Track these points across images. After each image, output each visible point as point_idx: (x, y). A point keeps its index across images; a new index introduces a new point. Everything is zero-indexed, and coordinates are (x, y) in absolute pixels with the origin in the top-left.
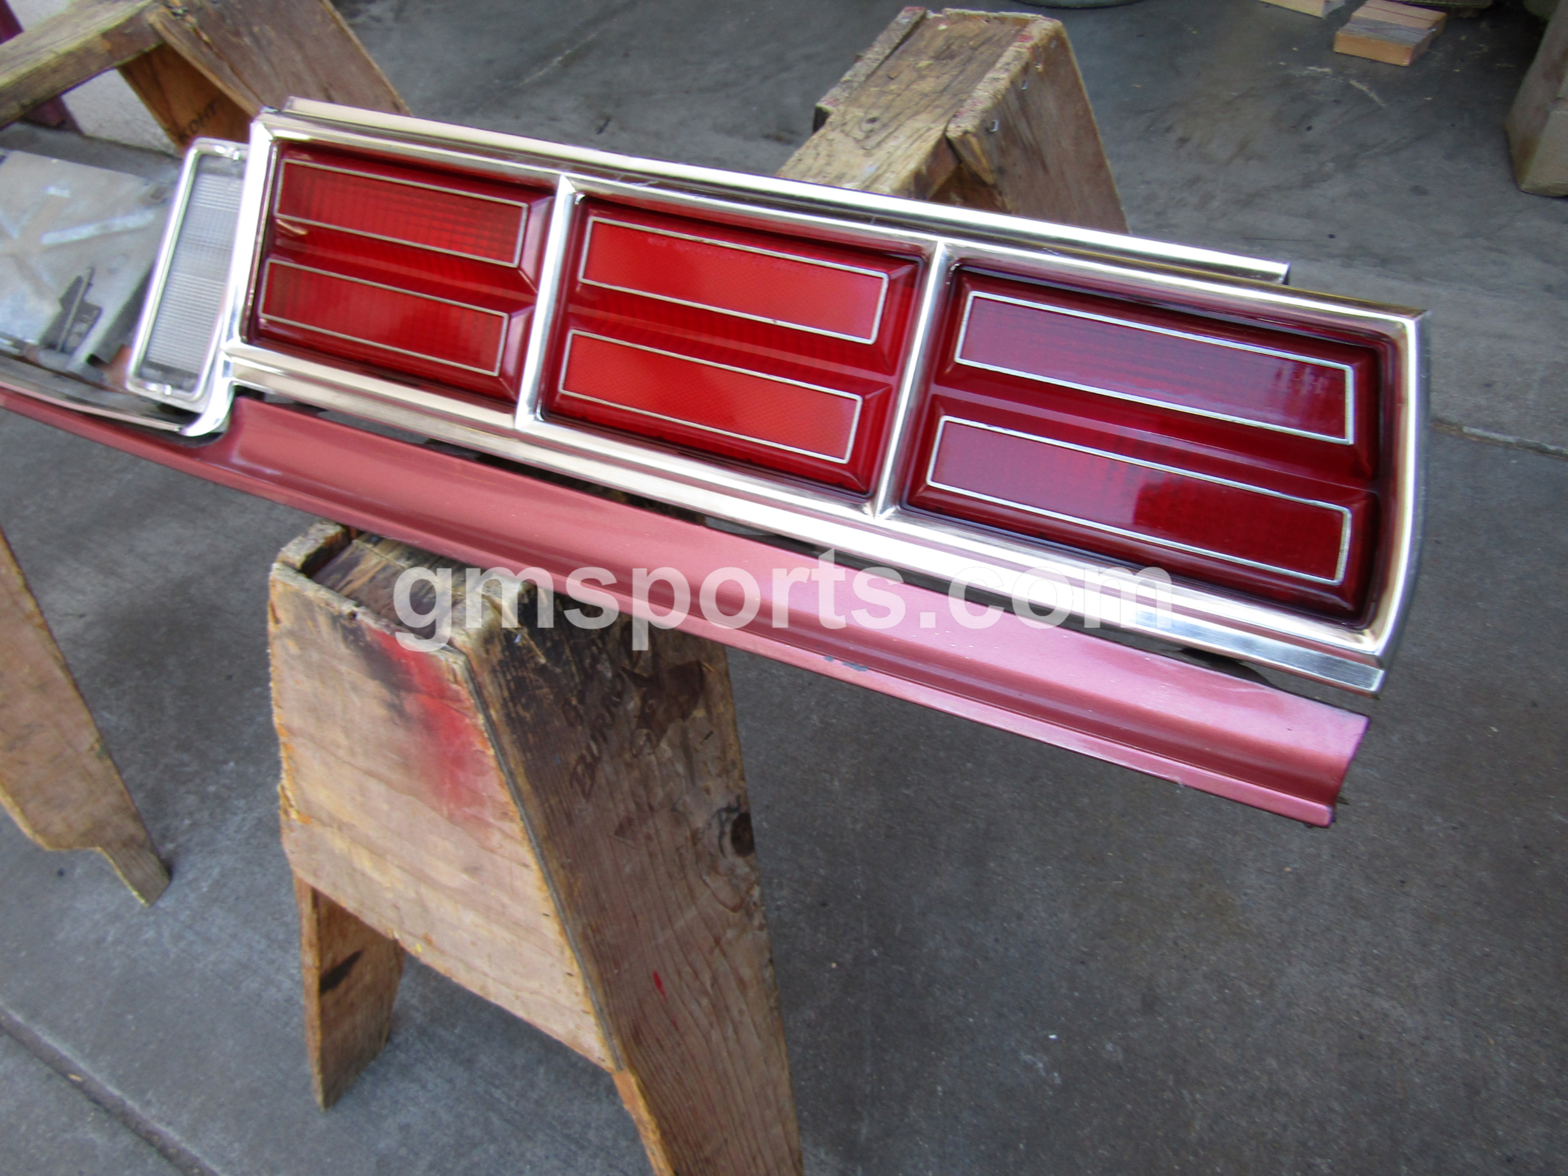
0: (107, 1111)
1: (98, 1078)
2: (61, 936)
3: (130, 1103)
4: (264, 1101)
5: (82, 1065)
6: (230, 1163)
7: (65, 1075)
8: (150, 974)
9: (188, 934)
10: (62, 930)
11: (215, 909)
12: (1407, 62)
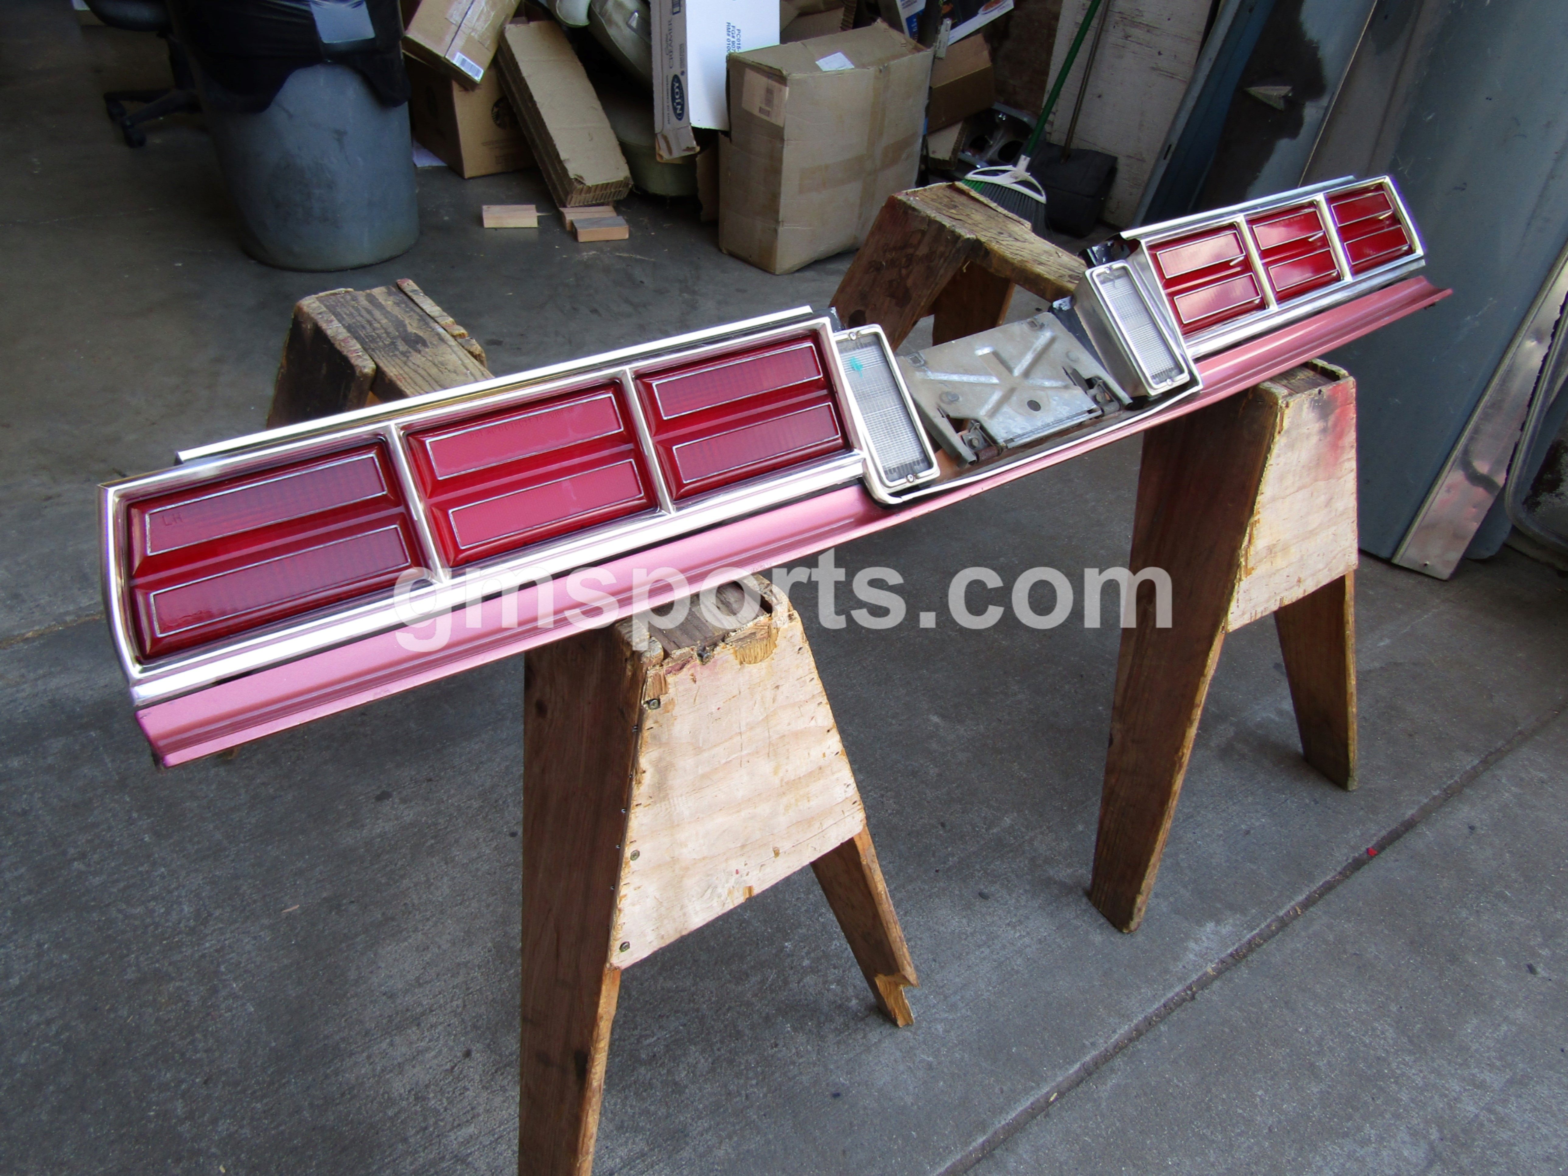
0: (1090, 1074)
1: (1060, 1079)
2: (909, 1100)
3: (1088, 1058)
4: (1115, 969)
5: (1045, 1090)
6: (1154, 997)
7: (1048, 1104)
8: (979, 1031)
9: (953, 999)
10: (902, 1099)
11: (938, 977)
12: (627, 236)
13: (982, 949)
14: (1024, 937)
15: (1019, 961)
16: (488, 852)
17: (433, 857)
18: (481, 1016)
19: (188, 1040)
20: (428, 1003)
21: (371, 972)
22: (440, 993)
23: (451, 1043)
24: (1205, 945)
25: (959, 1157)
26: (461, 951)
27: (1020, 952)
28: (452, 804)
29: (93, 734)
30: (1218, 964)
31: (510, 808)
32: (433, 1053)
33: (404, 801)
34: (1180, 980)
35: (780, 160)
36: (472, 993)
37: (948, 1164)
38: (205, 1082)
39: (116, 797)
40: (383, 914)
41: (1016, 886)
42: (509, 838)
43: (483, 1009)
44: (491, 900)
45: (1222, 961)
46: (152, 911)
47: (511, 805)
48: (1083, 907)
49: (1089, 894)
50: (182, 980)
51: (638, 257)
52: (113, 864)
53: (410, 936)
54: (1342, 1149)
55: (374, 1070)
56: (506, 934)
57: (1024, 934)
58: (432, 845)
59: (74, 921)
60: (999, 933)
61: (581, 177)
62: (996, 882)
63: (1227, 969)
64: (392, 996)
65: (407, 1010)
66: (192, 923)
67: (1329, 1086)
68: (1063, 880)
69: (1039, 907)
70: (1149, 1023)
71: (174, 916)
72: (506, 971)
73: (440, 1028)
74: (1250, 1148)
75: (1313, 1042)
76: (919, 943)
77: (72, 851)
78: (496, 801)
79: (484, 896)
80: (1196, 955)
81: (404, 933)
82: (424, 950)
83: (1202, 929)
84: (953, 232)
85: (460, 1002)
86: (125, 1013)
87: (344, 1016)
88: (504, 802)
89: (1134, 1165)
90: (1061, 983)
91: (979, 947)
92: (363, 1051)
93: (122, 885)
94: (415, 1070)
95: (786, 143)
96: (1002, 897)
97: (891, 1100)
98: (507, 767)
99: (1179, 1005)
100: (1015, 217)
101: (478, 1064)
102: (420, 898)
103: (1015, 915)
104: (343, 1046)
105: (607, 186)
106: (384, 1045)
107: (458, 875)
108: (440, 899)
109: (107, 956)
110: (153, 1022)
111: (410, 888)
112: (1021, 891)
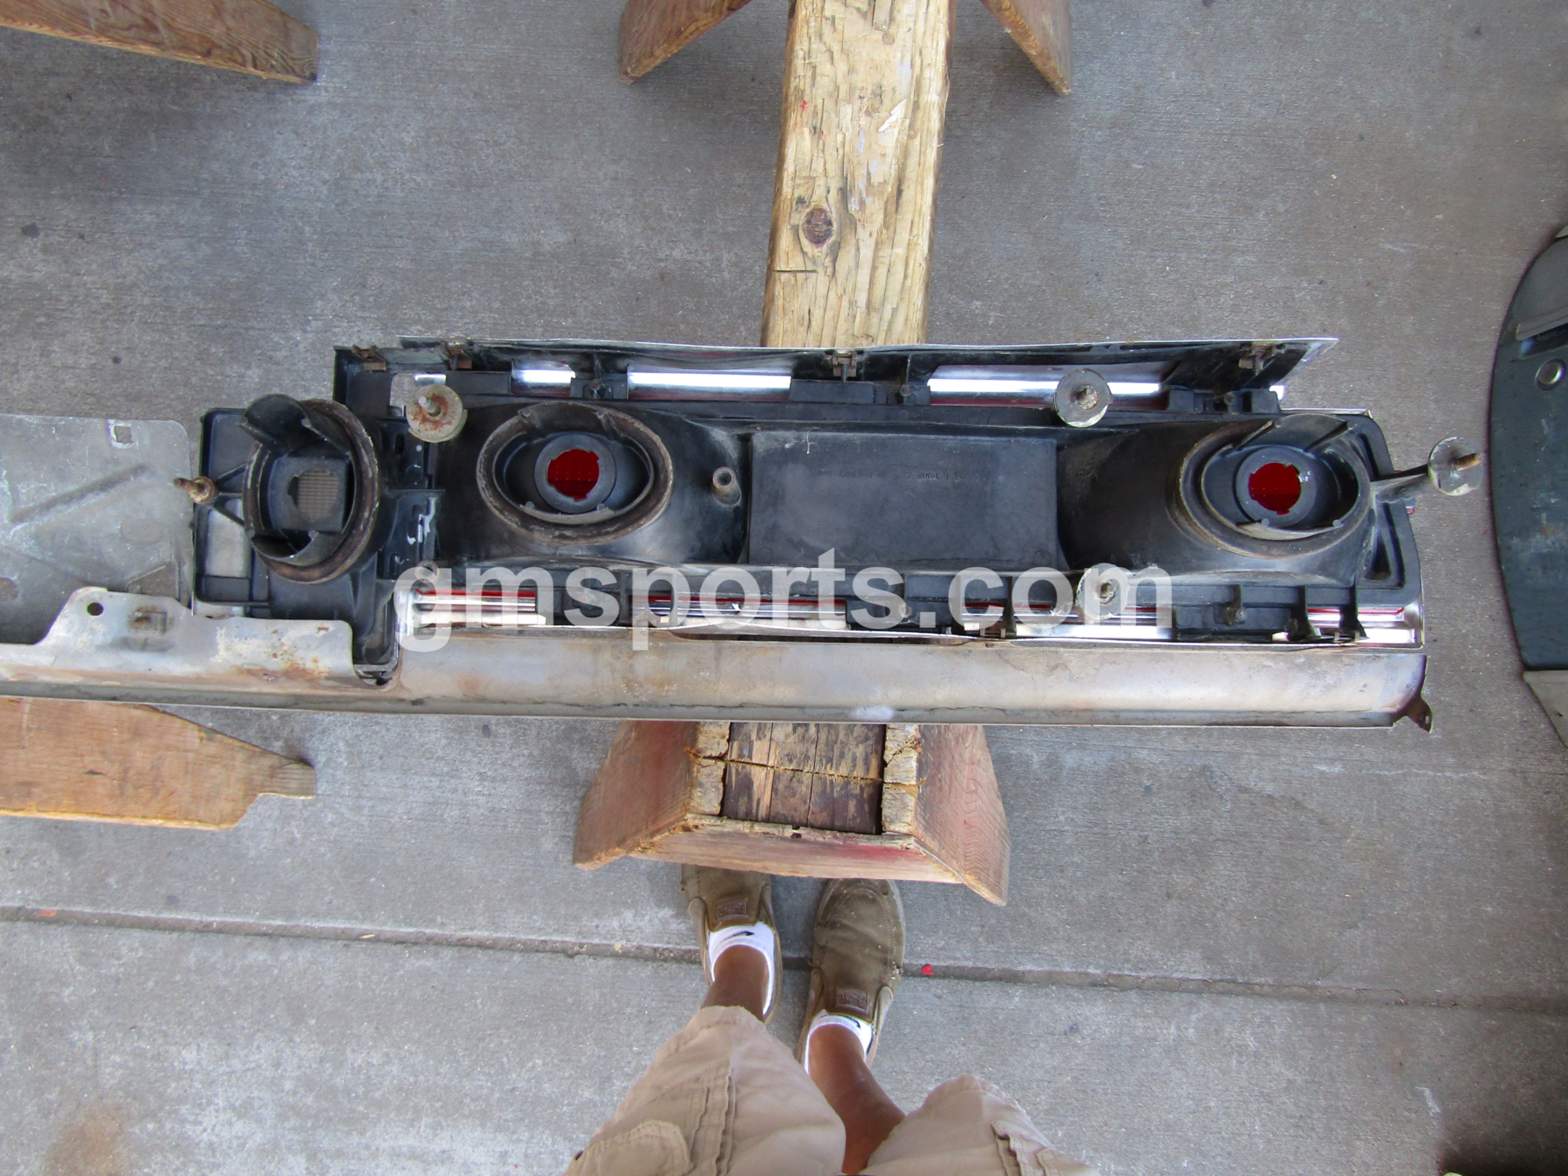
0: (415, 943)
1: (387, 928)
2: (252, 853)
3: (428, 931)
4: (532, 882)
5: (366, 926)
6: (540, 929)
7: (358, 939)
8: (359, 844)
9: (363, 802)
10: (248, 848)
11: (369, 774)
13: (433, 779)
14: (483, 795)
15: (455, 813)
16: (83, 366)
17: (35, 338)
24: (641, 924)
25: (251, 921)
27: (464, 805)
28: (85, 284)
30: (632, 946)
31: (133, 325)
33: (45, 250)
34: (579, 933)
37: (238, 920)
41: (527, 744)
42: (110, 362)
45: (639, 948)
47: (136, 320)
48: (568, 808)
54: (553, 1144)
57: (486, 792)
58: (41, 324)
60: (464, 775)
62: (511, 726)
63: (636, 957)
67: (602, 1102)
68: (578, 769)
69: (527, 779)
70: (510, 947)
74: (481, 1087)
75: (633, 1064)
76: (384, 733)
78: (126, 307)
80: (621, 926)
83: (656, 909)
88: (133, 312)
89: (377, 1028)
90: (471, 858)
91: (433, 774)
96: (502, 744)
97: (239, 842)
98: (161, 267)
99: (554, 951)
103: (496, 770)
107: (44, 377)
108: (15, 393)
112: (526, 752)
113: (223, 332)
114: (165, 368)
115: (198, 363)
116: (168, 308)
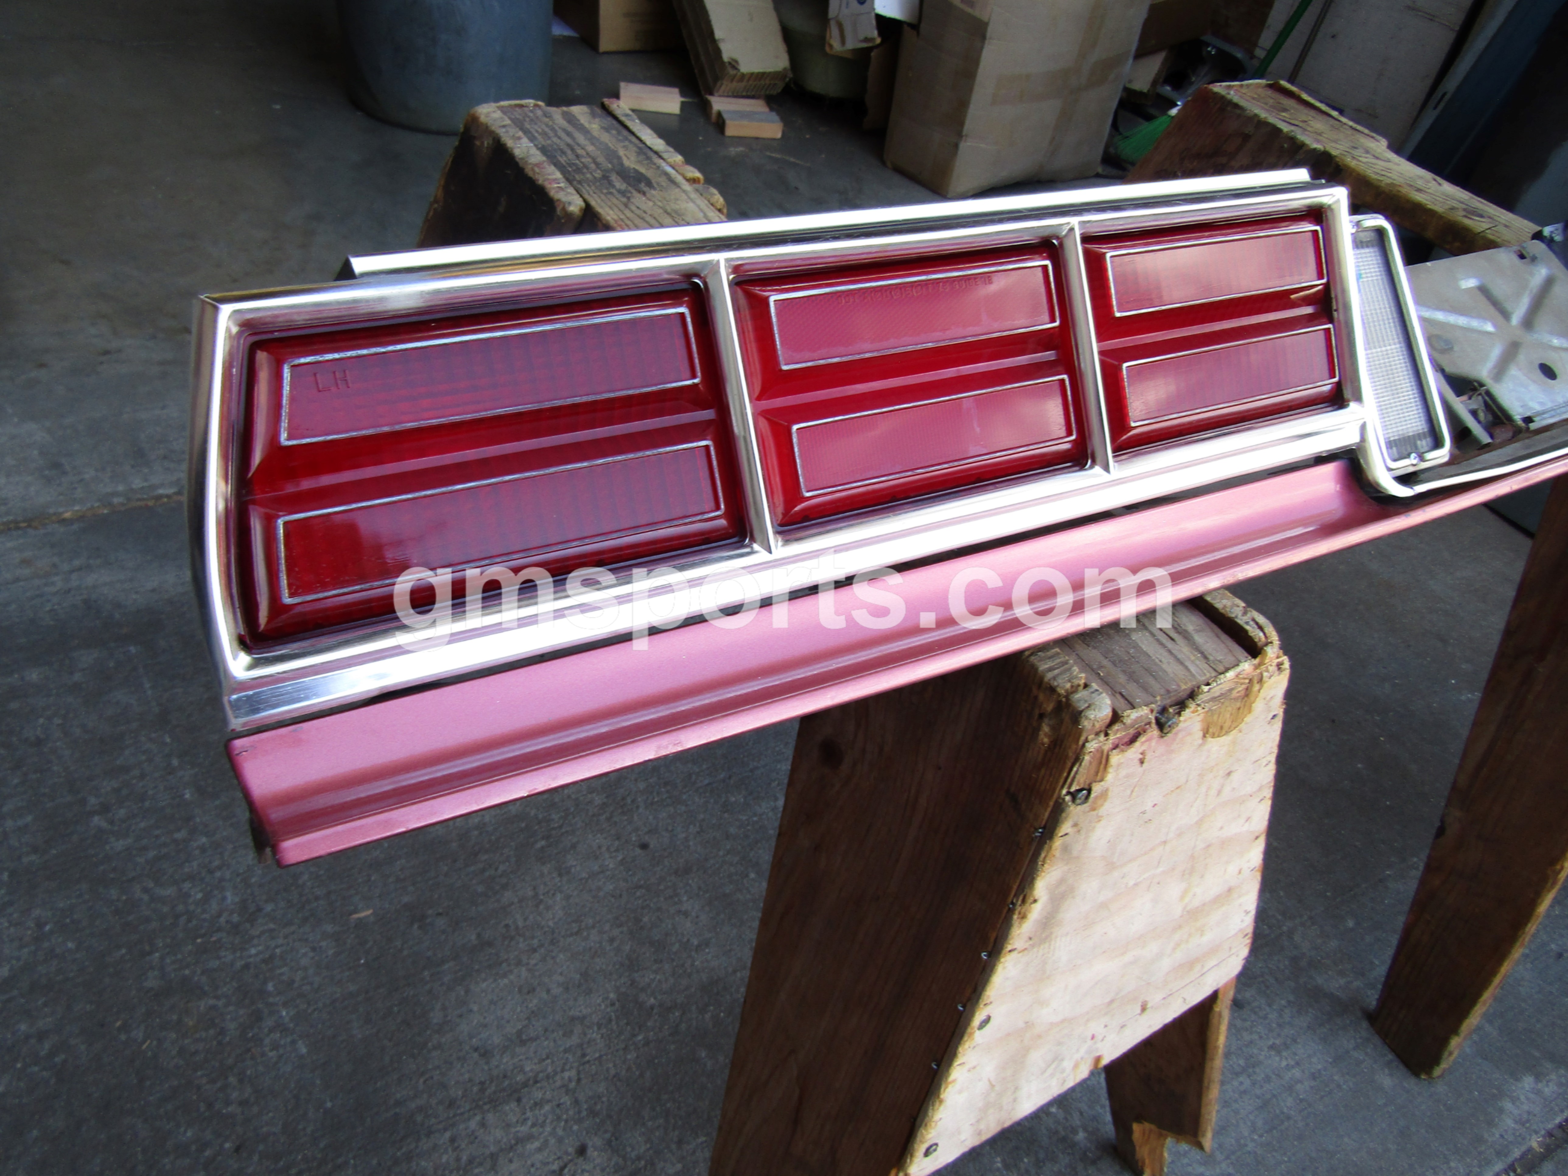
4: (1413, 1129)
12: (779, 135)
13: (1241, 1079)
14: (1293, 1067)
15: (1290, 1101)
16: (611, 866)
17: (543, 864)
18: (599, 1097)
19: (219, 1085)
20: (531, 1070)
21: (461, 1016)
22: (548, 1058)
23: (560, 1132)
24: (1526, 1107)
26: (575, 1000)
27: (1290, 1089)
28: (569, 797)
29: (133, 649)
30: (1544, 1136)
31: (641, 810)
32: (537, 1144)
34: (1499, 1154)
35: (976, 62)
36: (588, 1062)
38: (238, 1149)
39: (153, 735)
40: (479, 935)
41: (1277, 995)
42: (638, 851)
43: (601, 1088)
44: (616, 932)
45: (1550, 1134)
46: (187, 895)
47: (641, 805)
48: (1364, 1035)
49: (1372, 1018)
50: (217, 998)
51: (792, 160)
52: (142, 825)
53: (511, 972)
55: (458, 1159)
56: (633, 982)
57: (1292, 1063)
58: (543, 847)
59: (87, 897)
60: (1262, 1058)
61: (736, 62)
62: (1250, 986)
63: (1558, 1147)
64: (485, 1054)
65: (505, 1076)
66: (235, 918)
68: (1335, 993)
69: (1309, 1027)
71: (214, 906)
72: (634, 1036)
73: (547, 1108)
77: (92, 800)
78: (623, 799)
79: (607, 927)
80: (1515, 1121)
81: (504, 965)
82: (529, 992)
83: (1518, 1085)
84: (1292, 140)
85: (573, 1073)
86: (141, 1035)
87: (423, 1074)
88: (633, 801)
91: (1237, 1074)
92: (445, 1130)
93: (151, 854)
94: (513, 1167)
95: (987, 42)
96: (1260, 1007)
100: (1366, 131)
101: (594, 1168)
102: (525, 920)
103: (1279, 1035)
104: (419, 1118)
105: (762, 76)
106: (473, 1124)
107: (575, 893)
108: (551, 923)
109: (124, 951)
110: (174, 1052)
111: (512, 903)
112: (1283, 1002)
113: (732, 782)
114: (698, 833)
115: (726, 815)
116: (666, 784)
